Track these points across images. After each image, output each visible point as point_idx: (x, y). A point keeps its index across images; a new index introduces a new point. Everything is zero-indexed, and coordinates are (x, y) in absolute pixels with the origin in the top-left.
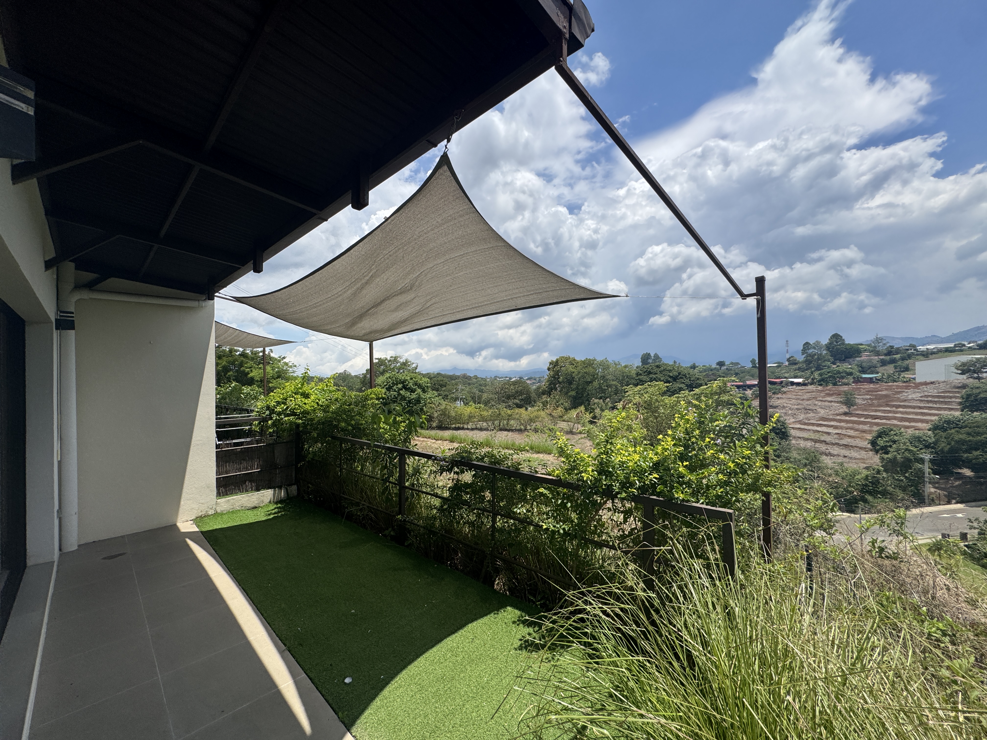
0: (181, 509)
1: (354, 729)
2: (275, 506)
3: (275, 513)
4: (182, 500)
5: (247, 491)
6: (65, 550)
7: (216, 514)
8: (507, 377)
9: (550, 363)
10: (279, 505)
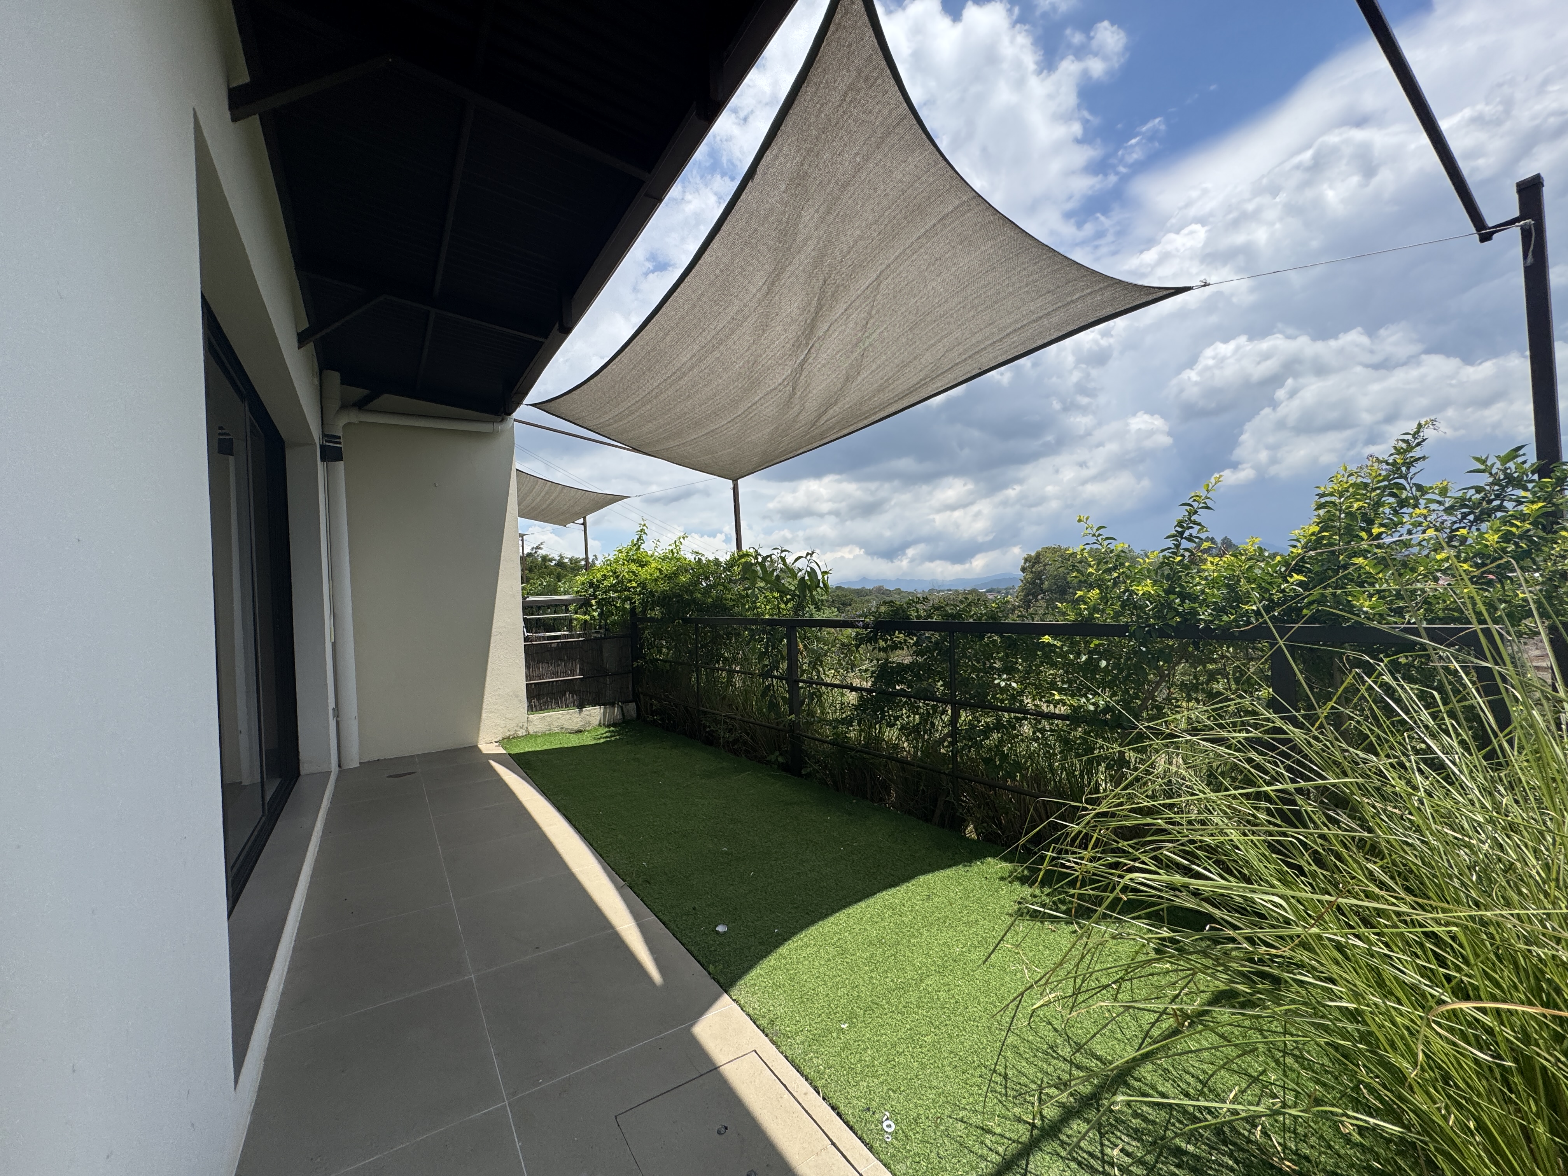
0: (482, 724)
1: (734, 991)
2: (607, 729)
3: (606, 737)
4: (484, 711)
5: (567, 706)
6: (345, 767)
7: (528, 736)
8: (950, 590)
9: (1026, 560)
10: (612, 729)
